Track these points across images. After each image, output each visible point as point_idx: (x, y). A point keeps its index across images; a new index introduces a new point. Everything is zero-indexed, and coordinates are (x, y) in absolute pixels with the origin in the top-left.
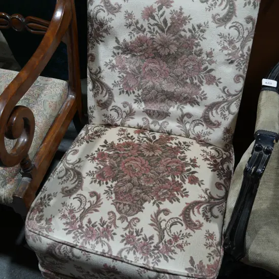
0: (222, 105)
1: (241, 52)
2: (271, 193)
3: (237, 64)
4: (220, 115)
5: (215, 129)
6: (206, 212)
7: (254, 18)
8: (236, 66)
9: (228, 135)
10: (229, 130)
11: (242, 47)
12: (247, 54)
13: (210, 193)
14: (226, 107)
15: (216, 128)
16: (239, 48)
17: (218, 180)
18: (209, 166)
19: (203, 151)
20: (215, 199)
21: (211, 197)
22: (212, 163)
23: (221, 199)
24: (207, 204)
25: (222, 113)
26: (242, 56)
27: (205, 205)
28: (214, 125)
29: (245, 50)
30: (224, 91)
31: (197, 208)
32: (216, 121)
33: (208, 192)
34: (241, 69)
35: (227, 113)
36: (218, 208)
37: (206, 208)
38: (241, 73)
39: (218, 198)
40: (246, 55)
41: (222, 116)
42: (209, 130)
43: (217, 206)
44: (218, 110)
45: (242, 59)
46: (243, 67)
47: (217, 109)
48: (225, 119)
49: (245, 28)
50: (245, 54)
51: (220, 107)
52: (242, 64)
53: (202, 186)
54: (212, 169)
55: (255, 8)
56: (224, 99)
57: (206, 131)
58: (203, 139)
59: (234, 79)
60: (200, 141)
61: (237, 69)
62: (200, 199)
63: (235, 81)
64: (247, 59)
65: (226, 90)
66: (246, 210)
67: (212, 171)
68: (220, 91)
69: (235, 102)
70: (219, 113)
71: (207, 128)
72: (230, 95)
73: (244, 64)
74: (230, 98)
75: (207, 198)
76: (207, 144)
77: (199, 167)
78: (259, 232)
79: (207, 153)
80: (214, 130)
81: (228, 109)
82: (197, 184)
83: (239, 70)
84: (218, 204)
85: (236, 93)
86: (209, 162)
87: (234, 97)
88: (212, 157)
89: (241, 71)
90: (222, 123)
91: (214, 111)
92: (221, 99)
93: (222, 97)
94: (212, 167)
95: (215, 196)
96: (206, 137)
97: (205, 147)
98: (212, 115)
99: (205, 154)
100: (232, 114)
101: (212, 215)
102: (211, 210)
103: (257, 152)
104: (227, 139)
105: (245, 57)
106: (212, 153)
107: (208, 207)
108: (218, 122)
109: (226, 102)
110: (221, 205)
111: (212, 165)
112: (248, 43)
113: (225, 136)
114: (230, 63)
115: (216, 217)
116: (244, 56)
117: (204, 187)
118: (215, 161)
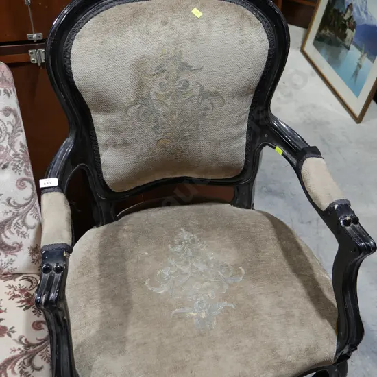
0: (15, 221)
1: (12, 152)
2: (98, 311)
3: (12, 167)
4: (16, 235)
5: (17, 253)
6: (24, 368)
7: (12, 108)
8: (13, 169)
9: (36, 255)
10: (36, 248)
11: (12, 145)
12: (23, 152)
13: (26, 340)
14: (19, 222)
15: (18, 251)
16: (7, 148)
17: (36, 318)
18: (19, 304)
19: (9, 287)
20: (34, 345)
21: (28, 345)
22: (23, 299)
23: (43, 342)
24: (25, 357)
25: (18, 232)
26: (16, 155)
27: (21, 360)
28: (14, 248)
29: (17, 148)
30: (9, 204)
31: (11, 367)
32: (14, 243)
33: (23, 340)
34: (21, 171)
35: (24, 229)
36: (41, 355)
37: (24, 363)
38: (23, 175)
39: (39, 342)
40: (21, 153)
41: (20, 235)
42: (10, 257)
43: (39, 354)
44: (12, 229)
45: (17, 159)
46: (23, 168)
47: (9, 228)
48: (25, 238)
49: (6, 123)
50: (19, 152)
51: (13, 225)
52: (20, 166)
53: (12, 335)
54: (24, 307)
55: (9, 95)
56: (14, 213)
57: (6, 259)
58: (5, 270)
59: (17, 186)
60: (4, 274)
61: (15, 173)
62: (13, 354)
63: (20, 188)
64: (24, 158)
65: (11, 202)
66: (65, 348)
67: (24, 310)
68: (4, 205)
69: (30, 213)
70: (15, 232)
71: (7, 256)
72: (20, 206)
73: (22, 164)
74: (21, 210)
75: (22, 348)
76: (14, 276)
77: (5, 311)
78: (94, 366)
79: (15, 288)
80: (16, 255)
81: (24, 223)
82: (6, 335)
83: (19, 174)
84: (40, 350)
85: (27, 201)
86: (18, 299)
87: (26, 207)
88: (22, 291)
89: (22, 173)
90: (23, 243)
91: (7, 232)
92: (10, 215)
93: (10, 211)
94: (24, 304)
95: (35, 342)
96: (10, 267)
97: (12, 281)
98: (6, 237)
99: (12, 290)
100: (32, 228)
101: (34, 369)
102: (30, 362)
103: (46, 275)
104: (38, 260)
105: (21, 156)
106: (22, 285)
107: (26, 361)
108: (18, 244)
109: (17, 216)
110: (44, 350)
111: (23, 301)
112: (17, 138)
113: (34, 258)
114: (3, 168)
115: (40, 369)
116: (19, 154)
117: (16, 336)
118: (28, 295)
